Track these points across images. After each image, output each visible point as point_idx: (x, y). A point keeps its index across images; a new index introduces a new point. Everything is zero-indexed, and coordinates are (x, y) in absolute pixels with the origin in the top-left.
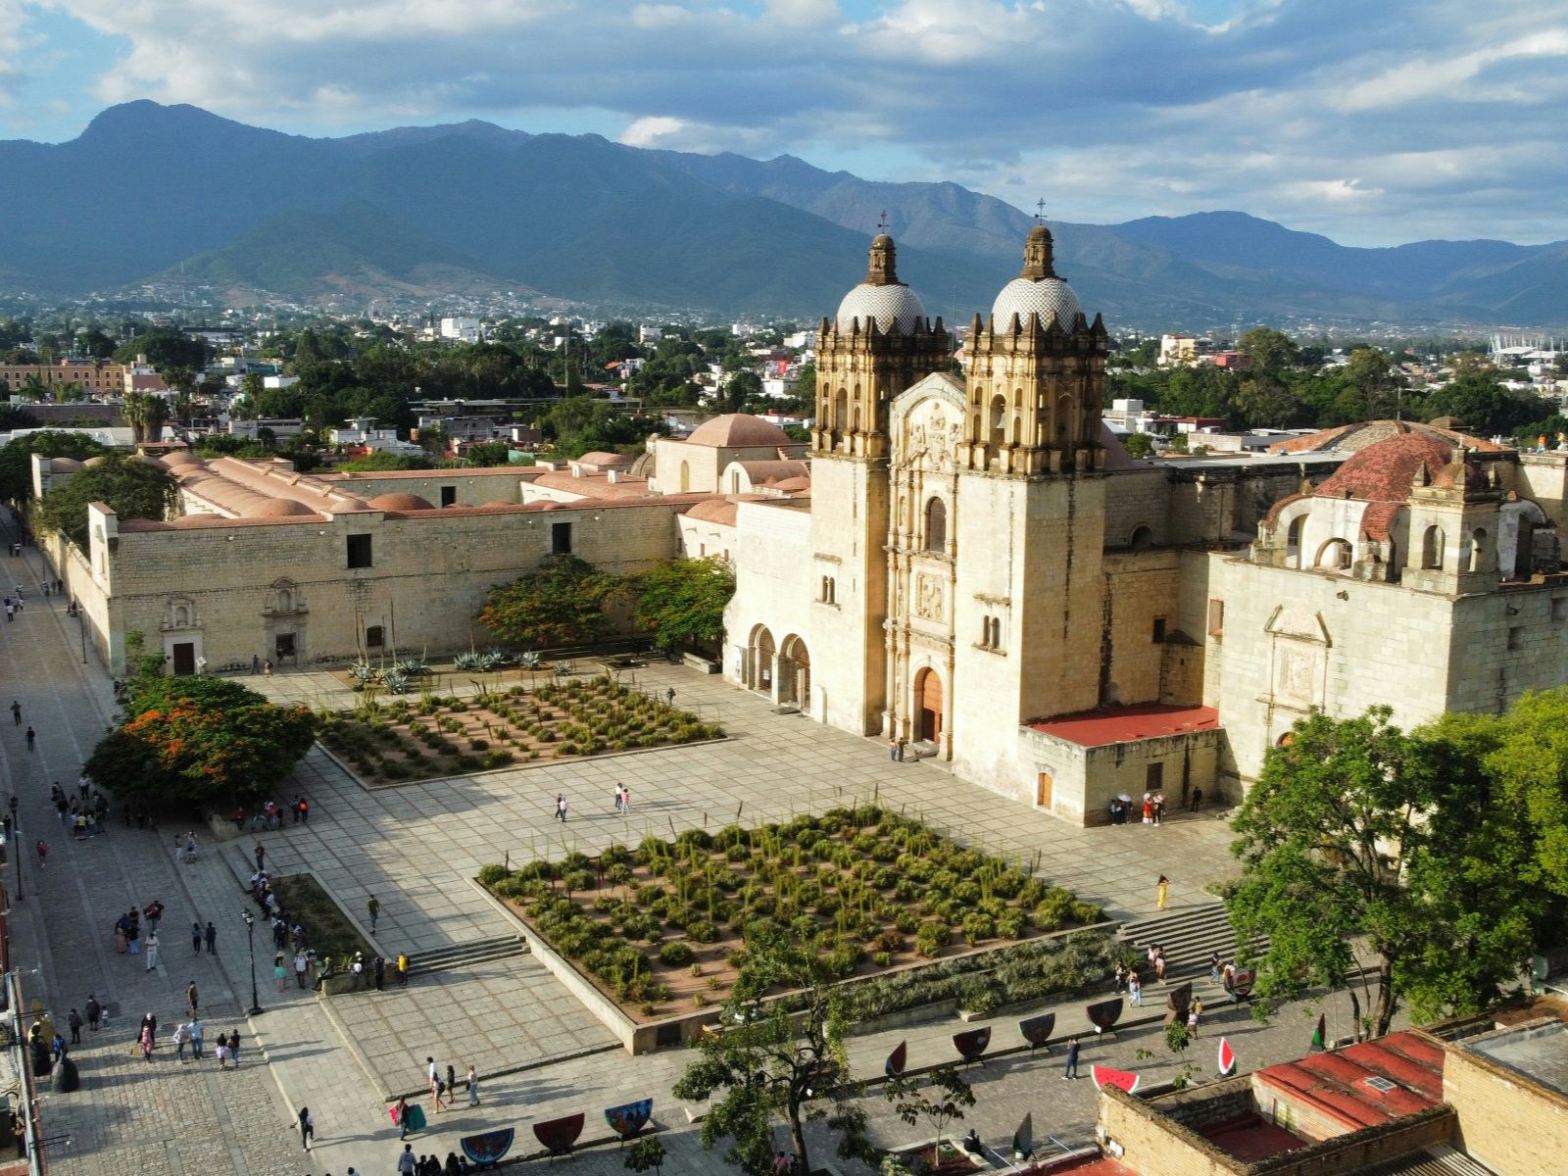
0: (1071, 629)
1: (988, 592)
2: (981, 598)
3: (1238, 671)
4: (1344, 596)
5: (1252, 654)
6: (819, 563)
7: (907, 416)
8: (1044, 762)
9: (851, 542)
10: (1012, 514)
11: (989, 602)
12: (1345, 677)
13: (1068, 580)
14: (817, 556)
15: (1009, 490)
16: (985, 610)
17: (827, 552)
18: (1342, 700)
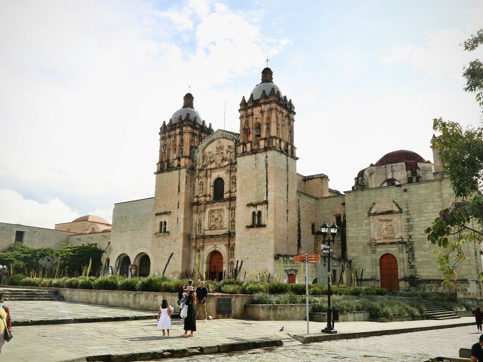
0: (289, 218)
1: (254, 201)
2: (250, 205)
3: (356, 235)
4: (405, 190)
5: (362, 226)
6: (158, 217)
7: (204, 150)
8: (291, 268)
9: (177, 202)
10: (267, 165)
11: (255, 205)
12: (411, 223)
13: (287, 197)
14: (157, 214)
15: (265, 155)
16: (253, 209)
17: (163, 211)
18: (410, 233)
